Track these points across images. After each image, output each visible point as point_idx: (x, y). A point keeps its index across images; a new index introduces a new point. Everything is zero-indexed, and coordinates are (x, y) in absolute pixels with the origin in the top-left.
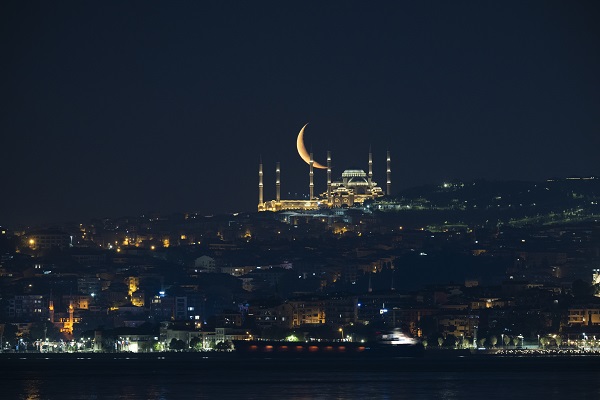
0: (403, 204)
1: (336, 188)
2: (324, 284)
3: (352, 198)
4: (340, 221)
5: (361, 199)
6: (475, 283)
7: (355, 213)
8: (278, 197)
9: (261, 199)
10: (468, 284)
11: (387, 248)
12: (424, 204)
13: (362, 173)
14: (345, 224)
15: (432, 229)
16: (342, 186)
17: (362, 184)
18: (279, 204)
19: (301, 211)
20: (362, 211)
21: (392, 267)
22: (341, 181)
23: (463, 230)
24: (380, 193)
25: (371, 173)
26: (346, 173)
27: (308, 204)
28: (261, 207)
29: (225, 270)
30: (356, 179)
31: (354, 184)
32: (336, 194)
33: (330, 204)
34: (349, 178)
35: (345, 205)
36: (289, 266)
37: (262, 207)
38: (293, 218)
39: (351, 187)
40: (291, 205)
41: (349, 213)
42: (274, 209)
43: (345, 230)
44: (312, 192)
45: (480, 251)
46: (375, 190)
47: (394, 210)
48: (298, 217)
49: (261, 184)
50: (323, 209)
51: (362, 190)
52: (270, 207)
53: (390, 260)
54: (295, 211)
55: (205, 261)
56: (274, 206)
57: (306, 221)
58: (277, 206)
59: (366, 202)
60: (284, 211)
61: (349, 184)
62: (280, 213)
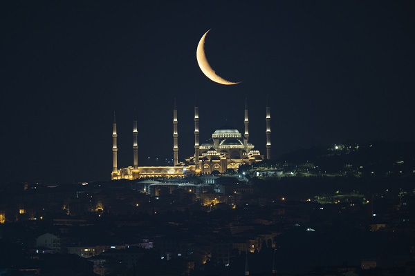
0: (286, 170)
1: (205, 151)
2: (191, 266)
3: (224, 163)
4: (210, 191)
5: (235, 165)
6: (374, 265)
7: (227, 181)
8: (136, 163)
9: (115, 165)
10: (365, 266)
11: (266, 223)
12: (311, 170)
13: (237, 134)
14: (216, 195)
15: (320, 199)
16: (212, 149)
17: (236, 146)
18: (136, 171)
19: (164, 179)
20: (236, 179)
21: (274, 246)
22: (211, 142)
23: (358, 201)
24: (257, 157)
25: (247, 133)
26: (217, 134)
27: (171, 171)
28: (115, 175)
29: (72, 251)
30: (229, 141)
31: (226, 146)
32: (205, 158)
33: (198, 171)
34: (221, 139)
35: (215, 172)
36: (150, 245)
37: (117, 174)
38: (154, 188)
39: (223, 151)
40: (152, 172)
41: (222, 181)
42: (131, 178)
43: (216, 202)
44: (176, 156)
45: (379, 226)
46: (252, 153)
47: (275, 178)
48: (160, 187)
49: (115, 147)
50: (190, 176)
51: (236, 154)
52: (126, 174)
53: (271, 237)
54: (156, 179)
55: (49, 240)
56: (131, 173)
57: (169, 192)
58: (134, 174)
59: (242, 168)
60: (143, 179)
61: (221, 147)
62: (138, 182)
